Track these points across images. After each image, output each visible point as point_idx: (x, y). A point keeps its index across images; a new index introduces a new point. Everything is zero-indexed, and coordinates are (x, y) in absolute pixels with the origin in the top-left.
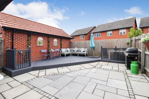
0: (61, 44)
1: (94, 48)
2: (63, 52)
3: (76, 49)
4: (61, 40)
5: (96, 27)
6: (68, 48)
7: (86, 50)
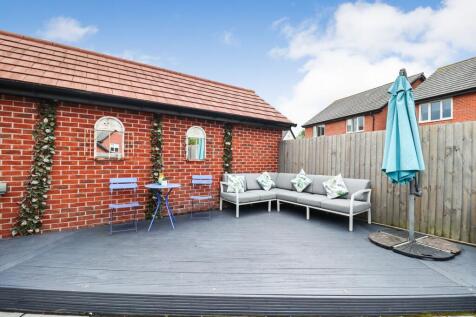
0: (228, 151)
1: (414, 180)
2: (229, 189)
3: (301, 179)
4: (226, 134)
5: (427, 76)
6: (266, 173)
7: (359, 186)
